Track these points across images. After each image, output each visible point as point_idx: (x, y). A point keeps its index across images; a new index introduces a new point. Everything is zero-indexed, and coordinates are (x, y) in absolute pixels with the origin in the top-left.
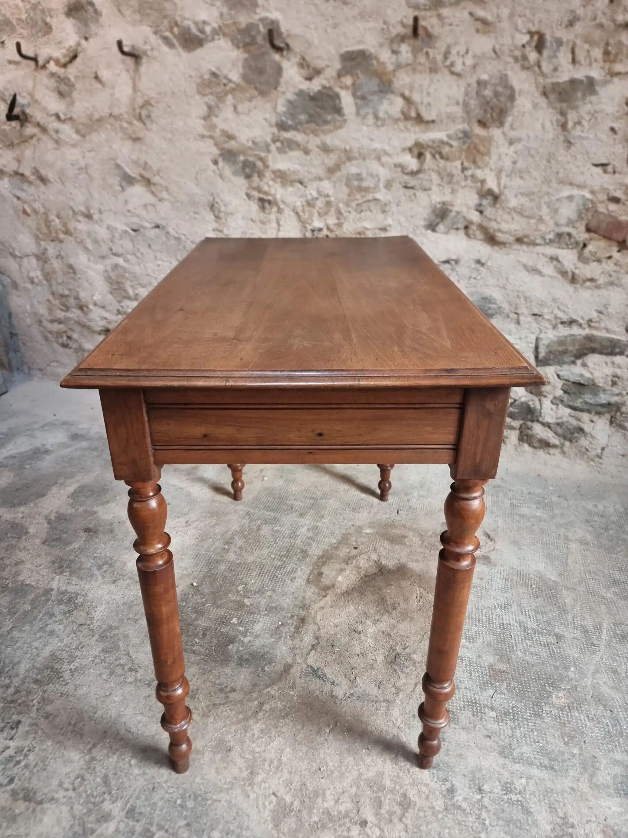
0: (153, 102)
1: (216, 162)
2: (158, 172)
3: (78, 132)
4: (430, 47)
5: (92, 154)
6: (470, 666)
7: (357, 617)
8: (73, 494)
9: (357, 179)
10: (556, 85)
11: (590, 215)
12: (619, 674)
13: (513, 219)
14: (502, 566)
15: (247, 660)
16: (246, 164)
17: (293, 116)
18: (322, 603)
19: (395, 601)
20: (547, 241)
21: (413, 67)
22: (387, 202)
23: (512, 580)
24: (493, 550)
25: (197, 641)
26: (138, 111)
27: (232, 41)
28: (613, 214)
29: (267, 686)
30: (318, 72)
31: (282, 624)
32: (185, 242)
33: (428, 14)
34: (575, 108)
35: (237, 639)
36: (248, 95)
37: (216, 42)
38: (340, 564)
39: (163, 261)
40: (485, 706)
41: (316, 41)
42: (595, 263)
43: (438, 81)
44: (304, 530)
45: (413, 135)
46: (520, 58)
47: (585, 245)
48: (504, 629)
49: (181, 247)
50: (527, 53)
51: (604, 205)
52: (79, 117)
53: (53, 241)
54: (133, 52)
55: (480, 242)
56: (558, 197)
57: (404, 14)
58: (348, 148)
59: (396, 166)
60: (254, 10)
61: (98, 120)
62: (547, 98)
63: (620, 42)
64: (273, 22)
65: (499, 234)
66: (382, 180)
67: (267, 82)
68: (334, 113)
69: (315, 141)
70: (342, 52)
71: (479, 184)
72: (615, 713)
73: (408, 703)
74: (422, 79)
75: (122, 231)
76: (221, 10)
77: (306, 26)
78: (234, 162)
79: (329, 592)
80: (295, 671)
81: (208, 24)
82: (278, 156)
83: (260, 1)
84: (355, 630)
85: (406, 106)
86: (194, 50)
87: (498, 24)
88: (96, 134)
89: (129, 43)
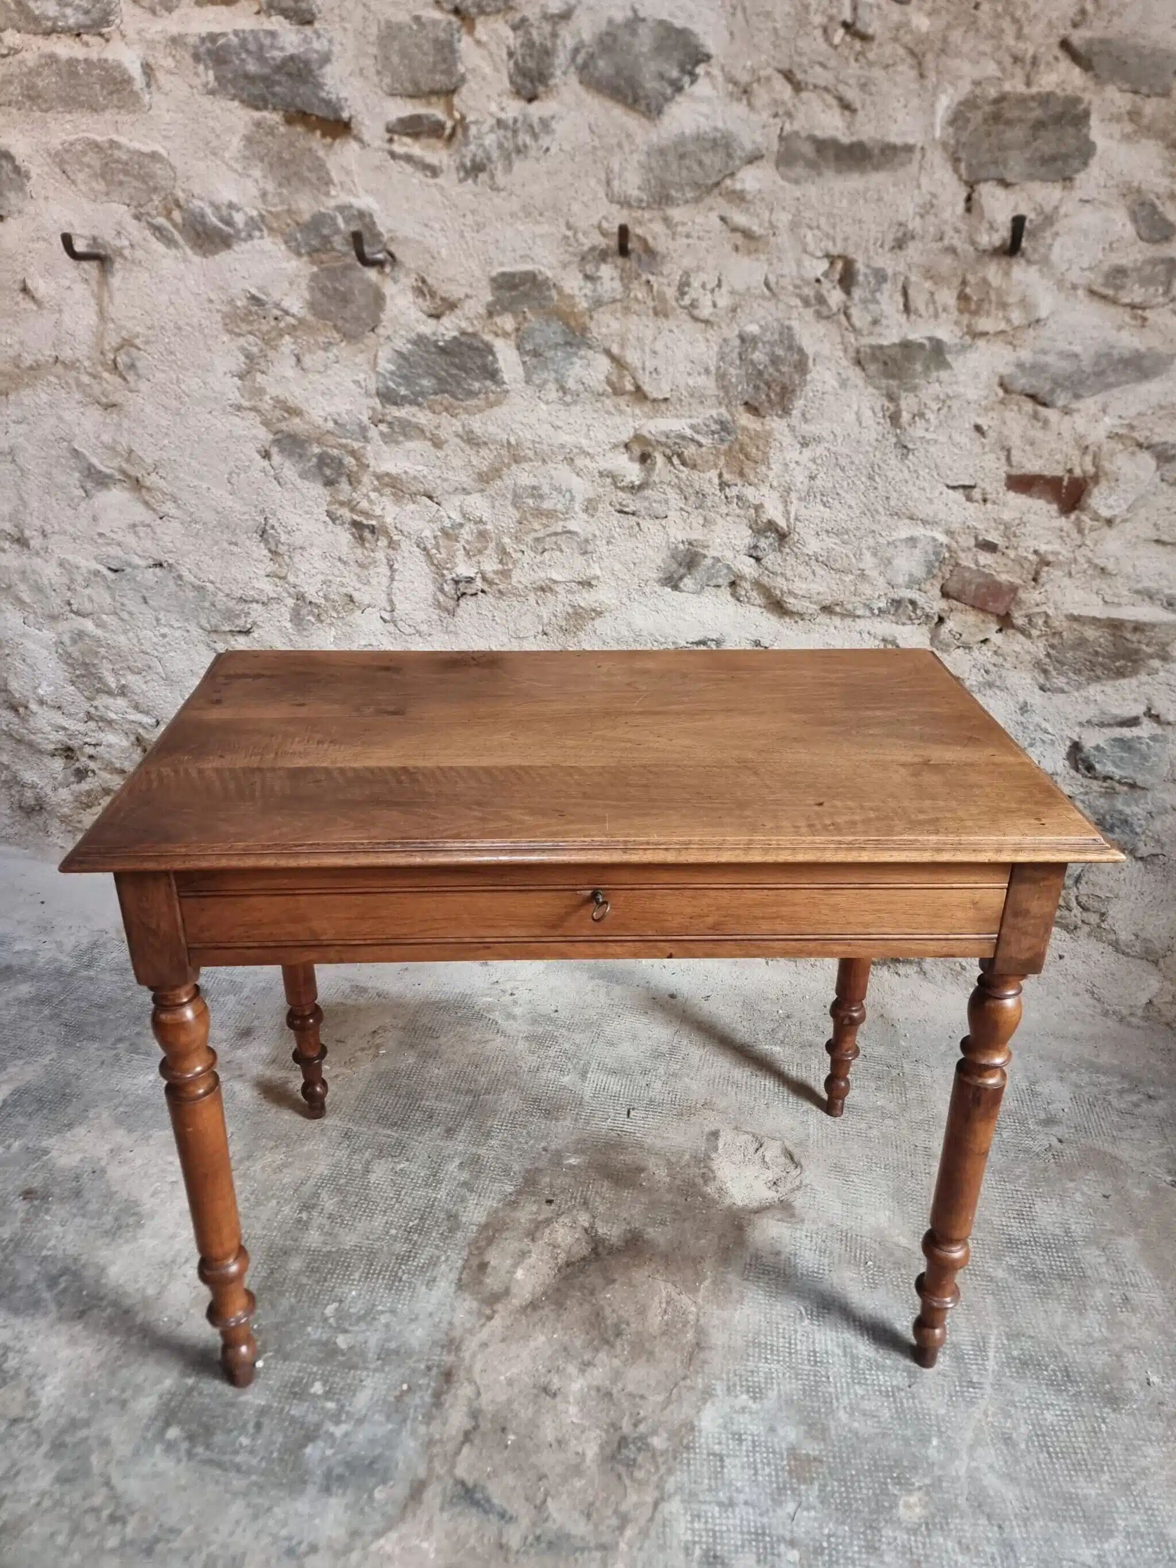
0: (137, 342)
1: (266, 455)
2: (156, 467)
4: (653, 274)
5: (23, 428)
6: (754, 1452)
7: (550, 1357)
9: (533, 496)
10: (877, 351)
11: (947, 569)
12: (1015, 1445)
13: (814, 573)
14: (814, 1222)
15: (341, 1477)
16: (323, 460)
17: (408, 381)
18: (485, 1334)
19: (620, 1317)
20: (876, 611)
21: (625, 306)
22: (590, 537)
23: (831, 1253)
24: (799, 1188)
25: (244, 1441)
26: (112, 356)
27: (286, 242)
28: (987, 571)
29: (379, 1534)
30: (452, 306)
31: (409, 1389)
32: (215, 595)
33: (647, 215)
34: (914, 389)
35: (324, 1428)
36: (321, 339)
37: (256, 241)
38: (521, 1240)
39: (172, 626)
40: (781, 1539)
41: (444, 252)
42: (961, 651)
43: (671, 331)
44: (453, 1166)
45: (630, 420)
46: (813, 301)
47: (941, 620)
48: (816, 1362)
50: (825, 293)
51: (970, 555)
54: (95, 251)
55: (758, 610)
56: (890, 539)
57: (605, 213)
58: (513, 441)
59: (601, 474)
60: (323, 189)
61: (31, 368)
62: (864, 369)
63: (985, 281)
64: (361, 215)
65: (791, 600)
66: (579, 498)
67: (357, 319)
68: (485, 378)
69: (452, 425)
70: (494, 274)
71: (752, 511)
72: (1007, 1530)
73: (640, 1549)
74: (641, 326)
75: (89, 572)
76: (261, 185)
77: (426, 225)
78: (301, 456)
79: (499, 1307)
80: (432, 1495)
81: (238, 210)
82: (385, 448)
83: (335, 175)
84: (546, 1390)
85: (615, 371)
86: (214, 253)
87: (772, 239)
88: (29, 391)
89: (86, 232)
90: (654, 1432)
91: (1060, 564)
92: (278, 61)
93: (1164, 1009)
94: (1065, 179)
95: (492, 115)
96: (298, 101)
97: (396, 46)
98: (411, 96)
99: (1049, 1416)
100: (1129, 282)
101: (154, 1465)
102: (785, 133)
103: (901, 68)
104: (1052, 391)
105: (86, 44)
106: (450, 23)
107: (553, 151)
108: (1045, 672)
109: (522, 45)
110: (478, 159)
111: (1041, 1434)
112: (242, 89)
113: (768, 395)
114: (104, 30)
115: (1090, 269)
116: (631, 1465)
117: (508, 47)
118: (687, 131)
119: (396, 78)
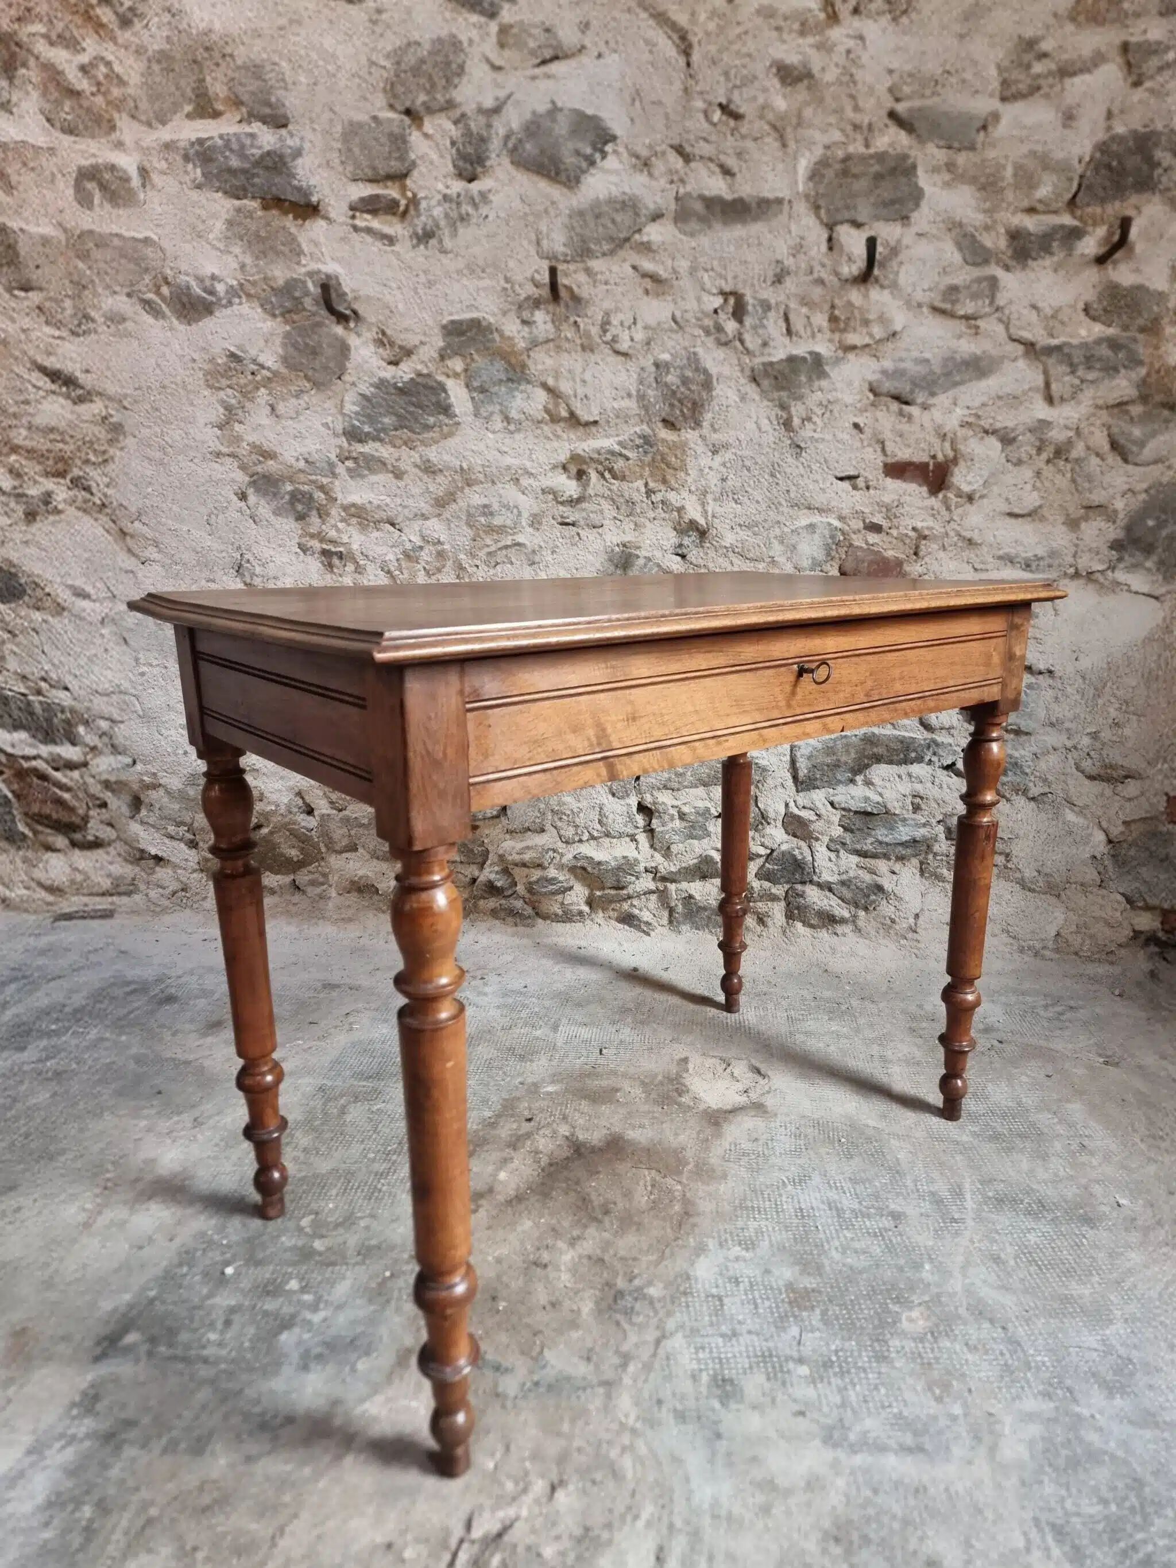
1: (243, 497)
2: (139, 515)
4: (579, 316)
6: (752, 1290)
7: (538, 1238)
9: (484, 514)
10: (768, 367)
11: (842, 552)
12: (1005, 1263)
14: (786, 1115)
15: (319, 1356)
16: (295, 497)
17: (371, 418)
19: (606, 1200)
21: (555, 343)
22: (536, 548)
23: (806, 1136)
24: (768, 1092)
27: (262, 306)
28: (875, 549)
30: (408, 353)
31: (392, 1275)
33: (572, 267)
34: (800, 398)
35: (299, 1319)
36: (293, 388)
37: (235, 307)
38: (502, 1150)
40: (788, 1359)
41: (401, 306)
43: (596, 363)
45: (566, 444)
46: (712, 329)
48: (803, 1217)
50: (721, 321)
51: (860, 536)
56: (793, 528)
57: (535, 266)
58: (465, 466)
59: (543, 491)
60: (295, 259)
62: (758, 385)
63: (850, 304)
64: (328, 277)
66: (525, 515)
67: (326, 368)
68: (439, 413)
69: (410, 457)
70: (444, 322)
71: (675, 513)
73: (646, 1379)
74: (571, 361)
76: (241, 259)
77: (385, 285)
78: (275, 495)
79: (483, 1202)
81: (220, 280)
82: (351, 482)
83: (305, 247)
84: (536, 1264)
85: (551, 401)
86: (197, 321)
87: (676, 282)
90: (650, 1283)
91: (935, 538)
92: (257, 157)
93: (1070, 939)
94: (903, 218)
95: (439, 192)
96: (274, 189)
97: (357, 140)
98: (370, 181)
99: (1032, 1238)
100: (961, 298)
102: (680, 196)
103: (767, 140)
104: (912, 392)
106: (402, 122)
107: (490, 219)
109: (463, 135)
110: (428, 227)
111: (1028, 1254)
112: (225, 182)
113: (682, 412)
115: (930, 289)
116: (629, 1312)
117: (451, 138)
118: (601, 197)
119: (357, 165)
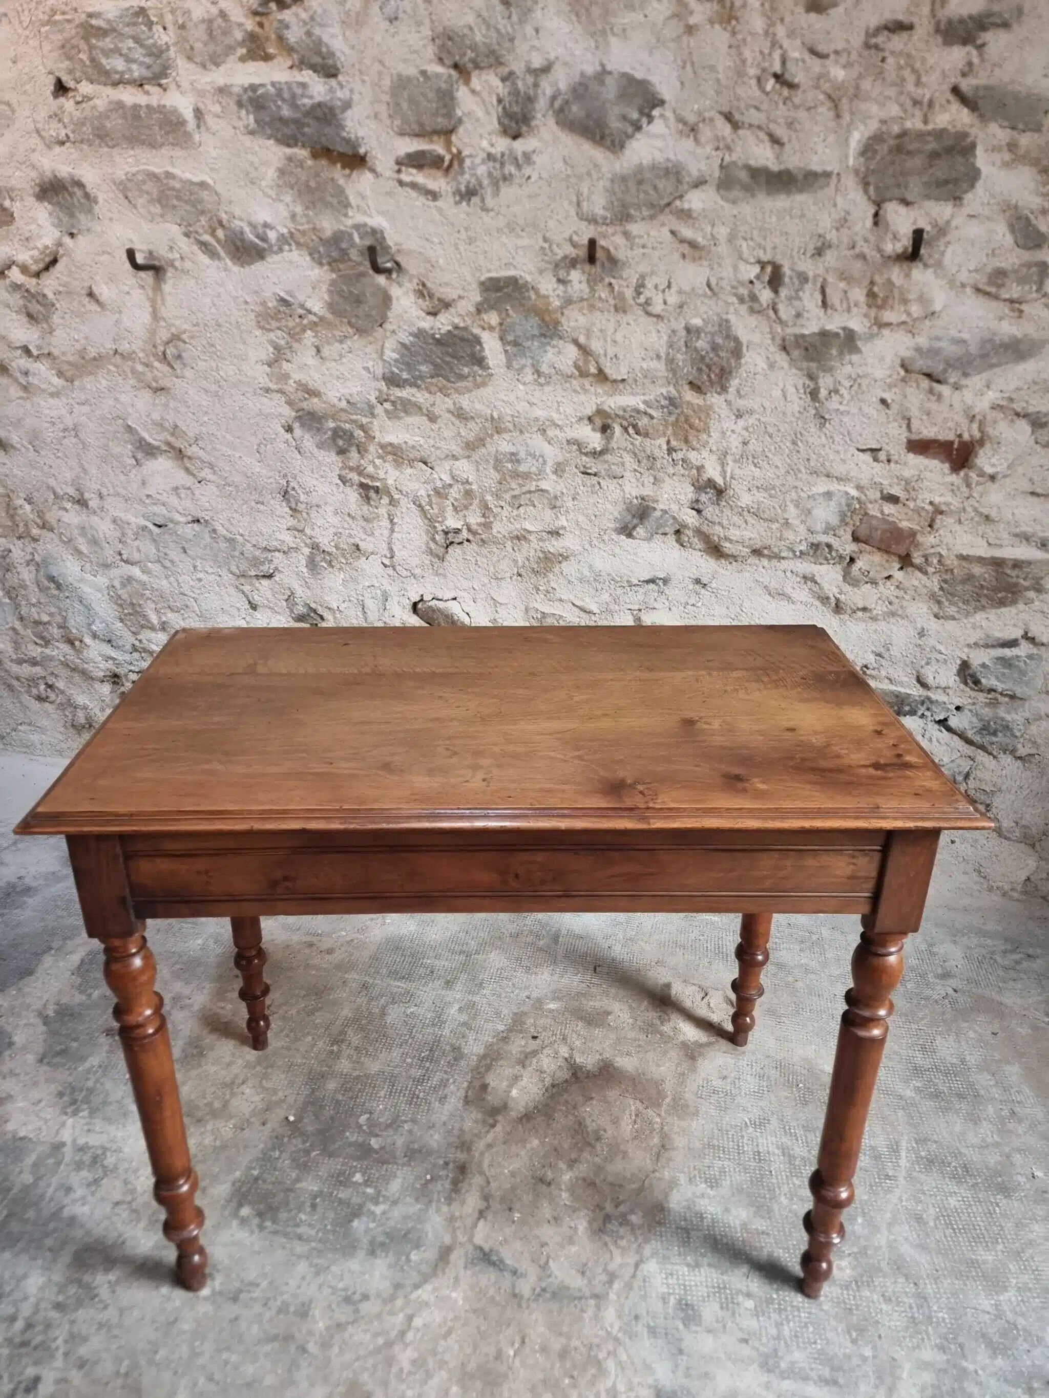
0: (184, 337)
1: (289, 429)
2: (197, 439)
3: (60, 374)
4: (614, 277)
5: (86, 409)
7: (544, 1156)
8: (79, 968)
9: (512, 461)
10: (800, 339)
11: (857, 519)
12: (925, 1223)
13: (746, 522)
14: (754, 1053)
15: (383, 1244)
16: (337, 433)
17: (409, 367)
18: (489, 1138)
19: (598, 1125)
20: (798, 554)
21: (591, 304)
22: (559, 494)
23: (769, 1077)
25: (303, 1217)
26: (162, 349)
27: (311, 254)
28: (891, 519)
29: (416, 1287)
30: (447, 305)
31: (432, 1179)
32: (244, 546)
33: (610, 230)
34: (830, 370)
35: (365, 1210)
37: (285, 254)
38: (513, 1067)
39: (207, 572)
40: (739, 1292)
41: (441, 261)
42: (869, 586)
43: (628, 324)
44: (453, 1010)
45: (593, 397)
46: (747, 299)
47: (852, 560)
48: (760, 1160)
49: (237, 553)
50: (757, 292)
51: (877, 506)
52: (63, 354)
53: (19, 538)
54: (152, 262)
55: (699, 553)
56: (810, 494)
57: (576, 229)
58: (495, 415)
59: (568, 442)
60: (344, 211)
61: (95, 359)
62: (788, 353)
63: (889, 282)
64: (374, 232)
65: (727, 545)
66: (550, 463)
67: (368, 316)
68: (473, 364)
69: (444, 403)
70: (483, 278)
71: (695, 471)
72: (921, 1286)
73: (627, 1298)
74: (603, 321)
75: (138, 527)
76: (291, 208)
77: (427, 240)
78: (318, 430)
79: (500, 1118)
80: (457, 1257)
81: (272, 228)
82: (388, 423)
83: (353, 200)
84: (542, 1180)
85: (582, 358)
86: (250, 264)
87: (713, 248)
88: (91, 378)
89: (144, 247)
90: (632, 1212)
91: (952, 512)
92: (308, 107)
94: (955, 199)
95: (483, 150)
96: (323, 139)
97: (405, 94)
98: (417, 135)
99: (953, 1202)
100: (1008, 282)
101: (232, 1235)
102: (725, 163)
103: (820, 110)
104: (945, 371)
105: (147, 93)
106: (450, 76)
107: (533, 179)
108: (939, 602)
109: (509, 94)
110: (471, 186)
111: (947, 1217)
112: (278, 130)
113: (709, 376)
114: (163, 81)
115: (976, 271)
116: (615, 1235)
117: (498, 95)
118: (645, 162)
119: (405, 121)
